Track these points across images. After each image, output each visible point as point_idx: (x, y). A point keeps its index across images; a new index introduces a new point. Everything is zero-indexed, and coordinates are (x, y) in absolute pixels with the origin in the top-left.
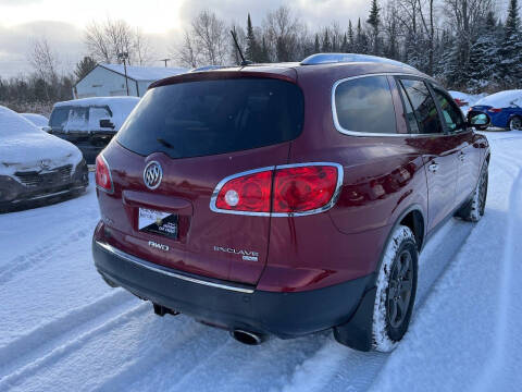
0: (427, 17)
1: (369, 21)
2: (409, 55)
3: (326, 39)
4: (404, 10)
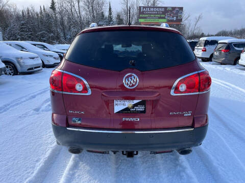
0: (77, 10)
1: (51, 8)
2: (71, 26)
3: (28, 13)
4: (67, 6)
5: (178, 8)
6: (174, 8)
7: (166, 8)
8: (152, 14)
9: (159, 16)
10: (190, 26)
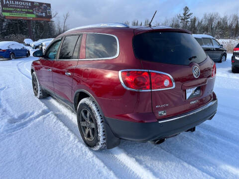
5: (46, 4)
6: (41, 4)
7: (32, 3)
8: (18, 8)
9: (26, 10)
10: (59, 23)
